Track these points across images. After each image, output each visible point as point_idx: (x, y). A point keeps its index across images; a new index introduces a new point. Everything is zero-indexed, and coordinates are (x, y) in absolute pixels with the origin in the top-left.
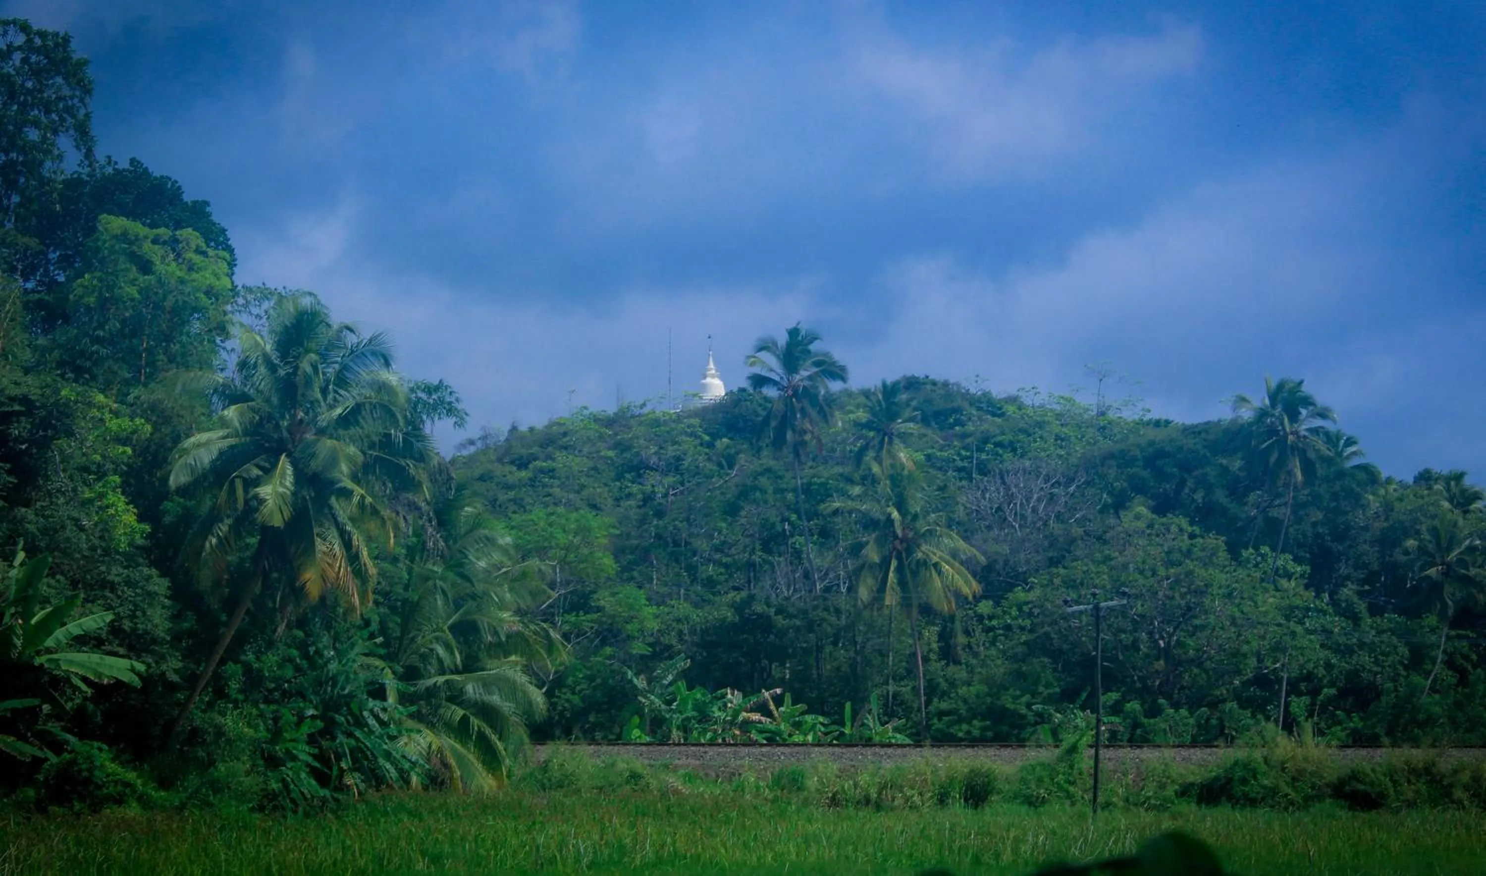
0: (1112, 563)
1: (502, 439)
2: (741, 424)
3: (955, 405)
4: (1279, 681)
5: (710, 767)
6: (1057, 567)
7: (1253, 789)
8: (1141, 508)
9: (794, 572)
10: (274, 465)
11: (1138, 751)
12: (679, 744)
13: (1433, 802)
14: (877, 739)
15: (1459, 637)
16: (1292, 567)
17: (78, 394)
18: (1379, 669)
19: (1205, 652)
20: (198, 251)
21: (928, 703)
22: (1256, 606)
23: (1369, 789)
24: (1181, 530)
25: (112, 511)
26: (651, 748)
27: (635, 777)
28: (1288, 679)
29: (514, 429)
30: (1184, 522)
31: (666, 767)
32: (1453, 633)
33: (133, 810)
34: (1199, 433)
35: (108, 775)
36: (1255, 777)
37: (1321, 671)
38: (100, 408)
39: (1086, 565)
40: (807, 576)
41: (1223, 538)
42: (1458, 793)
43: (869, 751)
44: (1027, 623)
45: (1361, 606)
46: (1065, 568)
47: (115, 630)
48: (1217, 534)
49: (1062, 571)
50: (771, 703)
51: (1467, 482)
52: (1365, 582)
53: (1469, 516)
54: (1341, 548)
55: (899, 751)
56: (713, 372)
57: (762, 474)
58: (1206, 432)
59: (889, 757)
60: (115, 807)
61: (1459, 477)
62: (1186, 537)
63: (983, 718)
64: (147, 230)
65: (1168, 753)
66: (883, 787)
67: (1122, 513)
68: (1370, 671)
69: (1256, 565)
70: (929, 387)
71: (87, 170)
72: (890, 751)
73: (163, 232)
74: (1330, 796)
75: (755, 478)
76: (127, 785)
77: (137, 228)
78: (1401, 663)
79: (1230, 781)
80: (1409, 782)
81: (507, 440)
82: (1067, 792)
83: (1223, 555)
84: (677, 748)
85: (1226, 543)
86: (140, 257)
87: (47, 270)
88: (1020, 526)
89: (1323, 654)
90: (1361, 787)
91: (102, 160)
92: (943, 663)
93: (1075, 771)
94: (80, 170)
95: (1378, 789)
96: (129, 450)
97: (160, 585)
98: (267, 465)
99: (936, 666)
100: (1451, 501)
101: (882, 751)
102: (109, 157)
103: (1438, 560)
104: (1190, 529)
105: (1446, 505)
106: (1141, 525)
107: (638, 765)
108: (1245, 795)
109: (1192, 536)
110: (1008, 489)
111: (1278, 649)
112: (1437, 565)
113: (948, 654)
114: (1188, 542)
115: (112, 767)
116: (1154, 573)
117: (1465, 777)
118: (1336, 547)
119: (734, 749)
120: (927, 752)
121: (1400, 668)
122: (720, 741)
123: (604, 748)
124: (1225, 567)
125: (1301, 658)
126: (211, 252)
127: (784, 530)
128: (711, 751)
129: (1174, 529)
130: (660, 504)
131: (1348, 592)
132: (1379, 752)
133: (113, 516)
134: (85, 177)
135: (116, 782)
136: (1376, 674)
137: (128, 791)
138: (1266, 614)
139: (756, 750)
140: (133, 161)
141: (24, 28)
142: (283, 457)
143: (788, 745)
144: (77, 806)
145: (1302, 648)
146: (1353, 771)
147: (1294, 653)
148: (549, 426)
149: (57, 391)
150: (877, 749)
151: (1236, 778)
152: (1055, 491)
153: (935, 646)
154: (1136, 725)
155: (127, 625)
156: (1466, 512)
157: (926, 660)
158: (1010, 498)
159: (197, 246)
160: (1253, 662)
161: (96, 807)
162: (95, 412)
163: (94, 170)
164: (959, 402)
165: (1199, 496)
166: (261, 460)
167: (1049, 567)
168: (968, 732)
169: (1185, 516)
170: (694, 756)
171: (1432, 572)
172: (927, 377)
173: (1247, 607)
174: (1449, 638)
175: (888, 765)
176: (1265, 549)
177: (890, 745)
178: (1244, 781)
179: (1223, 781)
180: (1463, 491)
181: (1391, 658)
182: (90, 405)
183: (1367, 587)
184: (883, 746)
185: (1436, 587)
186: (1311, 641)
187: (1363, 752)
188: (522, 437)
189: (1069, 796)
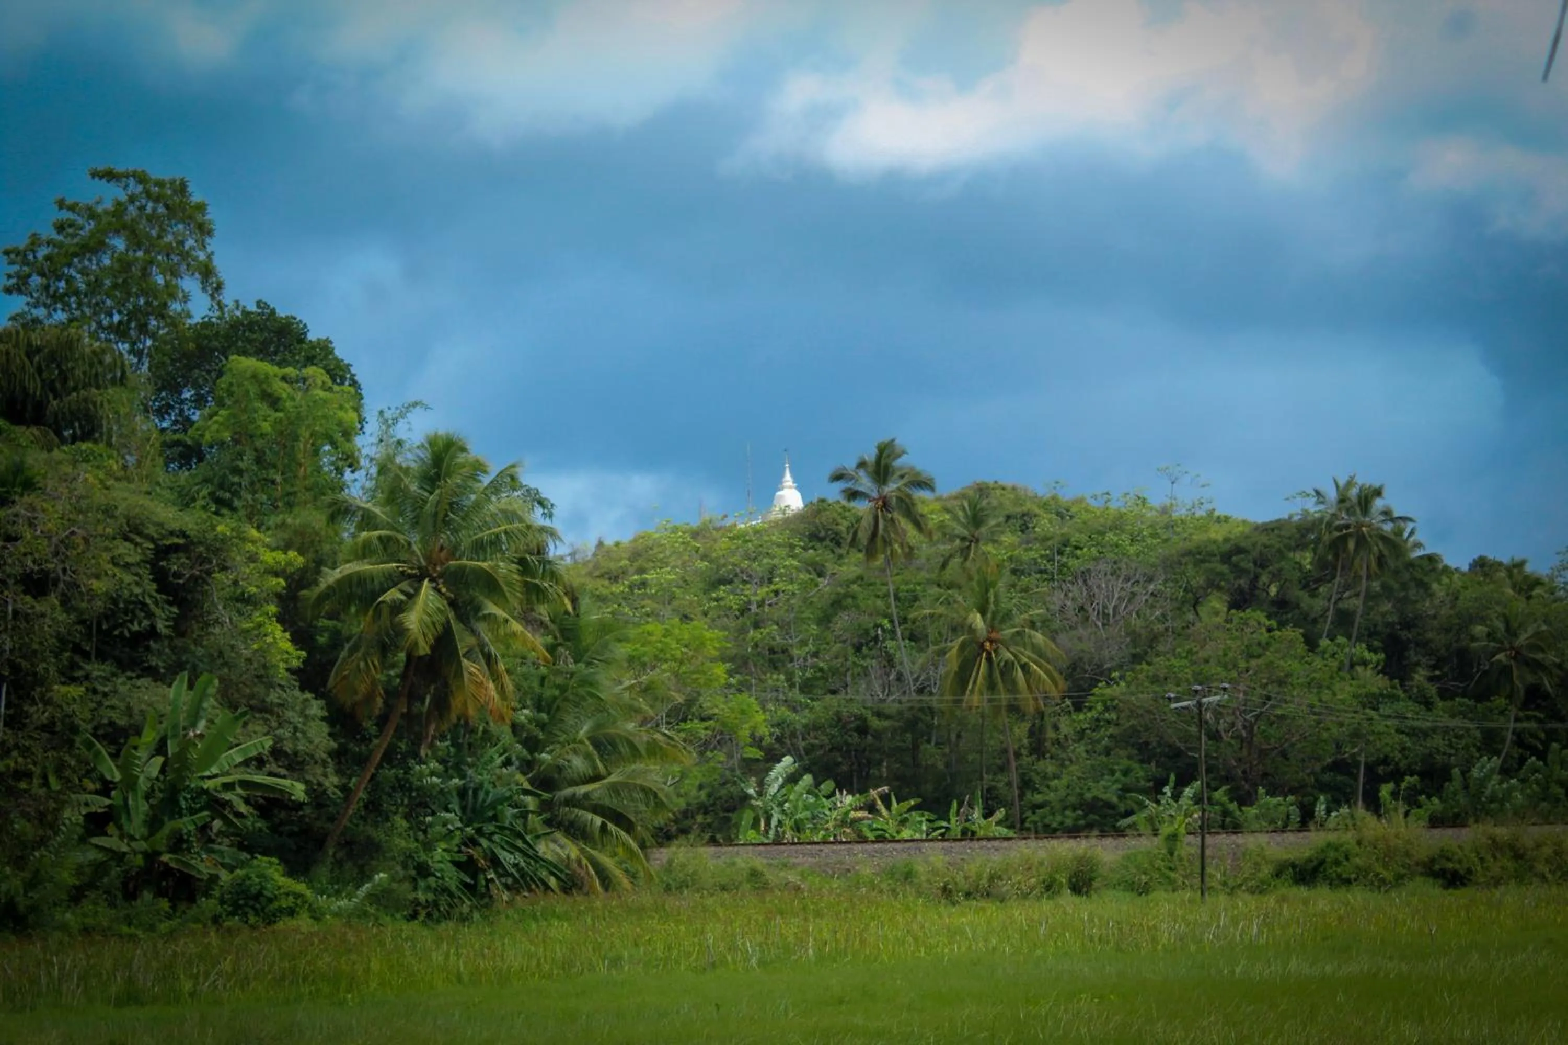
0: (1194, 658)
1: (590, 554)
2: (823, 534)
3: (1025, 509)
4: (1357, 764)
5: (827, 864)
6: (1140, 664)
7: (1346, 870)
8: (1217, 603)
9: (888, 675)
10: (418, 590)
11: (1234, 837)
12: (793, 844)
13: (1519, 878)
14: (981, 833)
15: (1528, 718)
16: (1367, 655)
17: (233, 530)
18: (1453, 751)
19: (1286, 740)
20: (325, 388)
21: (1021, 796)
22: (1334, 694)
23: (1457, 866)
24: (1259, 623)
25: (269, 639)
26: (769, 848)
27: (754, 874)
28: (1366, 764)
29: (600, 544)
30: (1261, 616)
31: (785, 865)
32: (1521, 714)
33: (304, 922)
34: (1273, 530)
35: (279, 888)
36: (1347, 858)
37: (1398, 756)
38: (254, 542)
39: (1169, 660)
40: (900, 677)
41: (1301, 631)
42: (1541, 867)
43: (976, 844)
44: (1114, 716)
45: (1432, 690)
46: (1149, 664)
47: (276, 752)
48: (1294, 626)
49: (1144, 666)
50: (879, 802)
51: (1528, 568)
52: (1434, 667)
53: (1532, 602)
54: (1410, 636)
55: (1005, 844)
56: (790, 483)
57: (854, 582)
58: (1279, 528)
59: (997, 850)
60: (287, 919)
61: (1520, 565)
62: (1264, 630)
63: (1074, 809)
64: (276, 368)
65: (1263, 839)
66: (992, 878)
67: (1199, 608)
68: (1444, 754)
69: (1333, 655)
70: (998, 492)
71: (217, 314)
72: (996, 844)
73: (290, 371)
74: (1422, 874)
75: (848, 586)
76: (298, 896)
77: (266, 367)
78: (1475, 745)
79: (1322, 863)
80: (1495, 857)
81: (595, 555)
82: (1168, 878)
83: (1301, 648)
84: (793, 847)
85: (1304, 635)
86: (270, 395)
87: (181, 411)
88: (1103, 625)
89: (1398, 737)
90: (1450, 865)
91: (231, 305)
92: (1034, 757)
93: (1175, 857)
94: (211, 314)
95: (1465, 866)
96: (282, 582)
97: (316, 708)
98: (412, 591)
99: (1026, 760)
100: (1514, 587)
101: (990, 844)
102: (237, 302)
103: (1507, 646)
104: (1268, 623)
105: (1510, 592)
106: (1219, 620)
107: (759, 863)
108: (1339, 876)
109: (1269, 630)
110: (1089, 589)
111: (1356, 735)
112: (1505, 650)
113: (1038, 750)
114: (1266, 635)
115: (282, 880)
116: (1235, 666)
117: (1547, 851)
118: (1404, 635)
119: (848, 846)
120: (1032, 843)
121: (1473, 749)
122: (832, 839)
123: (725, 849)
124: (1303, 657)
125: (1378, 742)
126: (336, 388)
127: (877, 636)
128: (826, 849)
129: (1253, 623)
130: (757, 614)
131: (1420, 676)
132: (1464, 831)
133: (269, 645)
134: (214, 320)
135: (287, 894)
136: (1450, 755)
137: (299, 902)
138: (1343, 702)
139: (869, 847)
140: (259, 304)
141: (141, 178)
142: (426, 582)
143: (898, 841)
144: (252, 919)
145: (1379, 733)
146: (1442, 850)
147: (1371, 738)
148: (635, 540)
149: (213, 528)
150: (984, 843)
151: (1329, 860)
152: (1136, 589)
153: (1025, 741)
154: (1226, 813)
155: (288, 747)
156: (1529, 598)
157: (1018, 755)
158: (1091, 597)
159: (324, 383)
160: (1332, 748)
161: (270, 919)
162: (250, 547)
163: (223, 314)
164: (1028, 506)
165: (1273, 590)
166: (405, 585)
167: (1133, 663)
168: (1062, 823)
169: (1262, 611)
170: (812, 855)
171: (1501, 657)
172: (996, 482)
173: (1326, 695)
174: (1517, 720)
175: (997, 857)
176: (1341, 639)
177: (995, 839)
178: (1337, 863)
179: (1315, 863)
180: (1526, 577)
181: (1464, 742)
182: (244, 539)
183: (1437, 673)
184: (989, 839)
185: (1505, 671)
186: (1387, 726)
187: (1450, 832)
188: (609, 551)
189: (1171, 882)
